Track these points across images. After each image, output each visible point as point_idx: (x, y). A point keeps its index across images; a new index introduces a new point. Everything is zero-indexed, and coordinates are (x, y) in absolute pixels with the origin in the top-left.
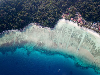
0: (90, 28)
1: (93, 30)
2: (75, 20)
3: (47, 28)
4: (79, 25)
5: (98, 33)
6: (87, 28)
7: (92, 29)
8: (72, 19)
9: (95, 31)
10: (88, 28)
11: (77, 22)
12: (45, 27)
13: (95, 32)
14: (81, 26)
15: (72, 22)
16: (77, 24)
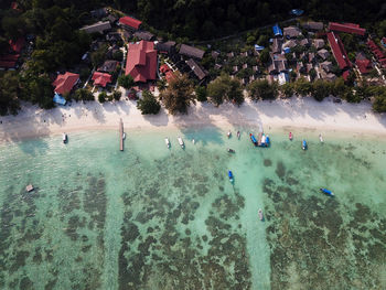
0: (266, 94)
1: (299, 101)
2: (100, 77)
4: (150, 109)
5: (351, 99)
6: (239, 100)
7: (289, 94)
8: (64, 78)
9: (319, 94)
10: (248, 100)
11: (128, 84)
13: (329, 104)
14: (180, 106)
15: (81, 107)
16: (133, 108)
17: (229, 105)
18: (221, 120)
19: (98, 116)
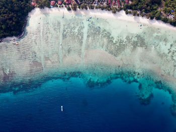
0: (92, 8)
1: (99, 10)
2: (59, 2)
3: (8, 38)
4: (69, 9)
5: (108, 10)
6: (86, 9)
7: (97, 8)
8: (52, 2)
10: (88, 9)
11: (65, 4)
12: (5, 39)
13: (104, 10)
14: (75, 9)
15: (56, 8)
16: (66, 9)
17: (84, 9)
18: (83, 12)
19: (59, 10)
